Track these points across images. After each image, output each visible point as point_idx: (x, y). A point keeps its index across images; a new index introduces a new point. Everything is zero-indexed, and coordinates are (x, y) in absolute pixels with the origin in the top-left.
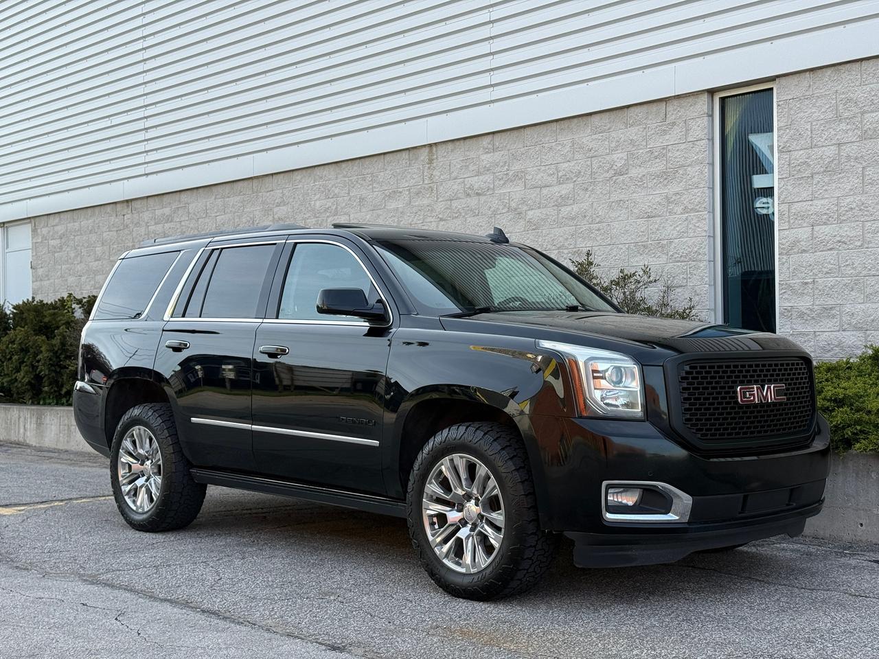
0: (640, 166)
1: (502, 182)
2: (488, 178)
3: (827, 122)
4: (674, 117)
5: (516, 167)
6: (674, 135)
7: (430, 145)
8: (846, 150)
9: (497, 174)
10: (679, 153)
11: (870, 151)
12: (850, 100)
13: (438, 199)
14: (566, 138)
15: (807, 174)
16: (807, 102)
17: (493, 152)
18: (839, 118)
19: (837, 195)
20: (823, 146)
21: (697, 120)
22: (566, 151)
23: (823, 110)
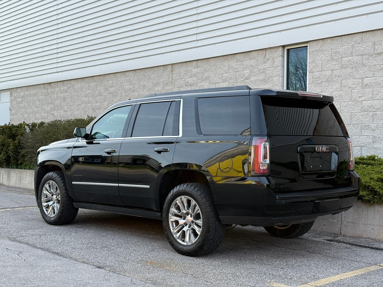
0: (255, 76)
1: (200, 81)
2: (195, 79)
3: (328, 61)
4: (268, 56)
5: (206, 75)
6: (268, 64)
7: (172, 64)
8: (335, 72)
9: (198, 77)
10: (270, 71)
11: (344, 73)
12: (337, 52)
13: (175, 87)
14: (226, 63)
15: (319, 82)
16: (320, 52)
17: (197, 68)
18: (332, 59)
19: (331, 91)
20: (326, 71)
21: (278, 58)
22: (226, 69)
23: (326, 56)
